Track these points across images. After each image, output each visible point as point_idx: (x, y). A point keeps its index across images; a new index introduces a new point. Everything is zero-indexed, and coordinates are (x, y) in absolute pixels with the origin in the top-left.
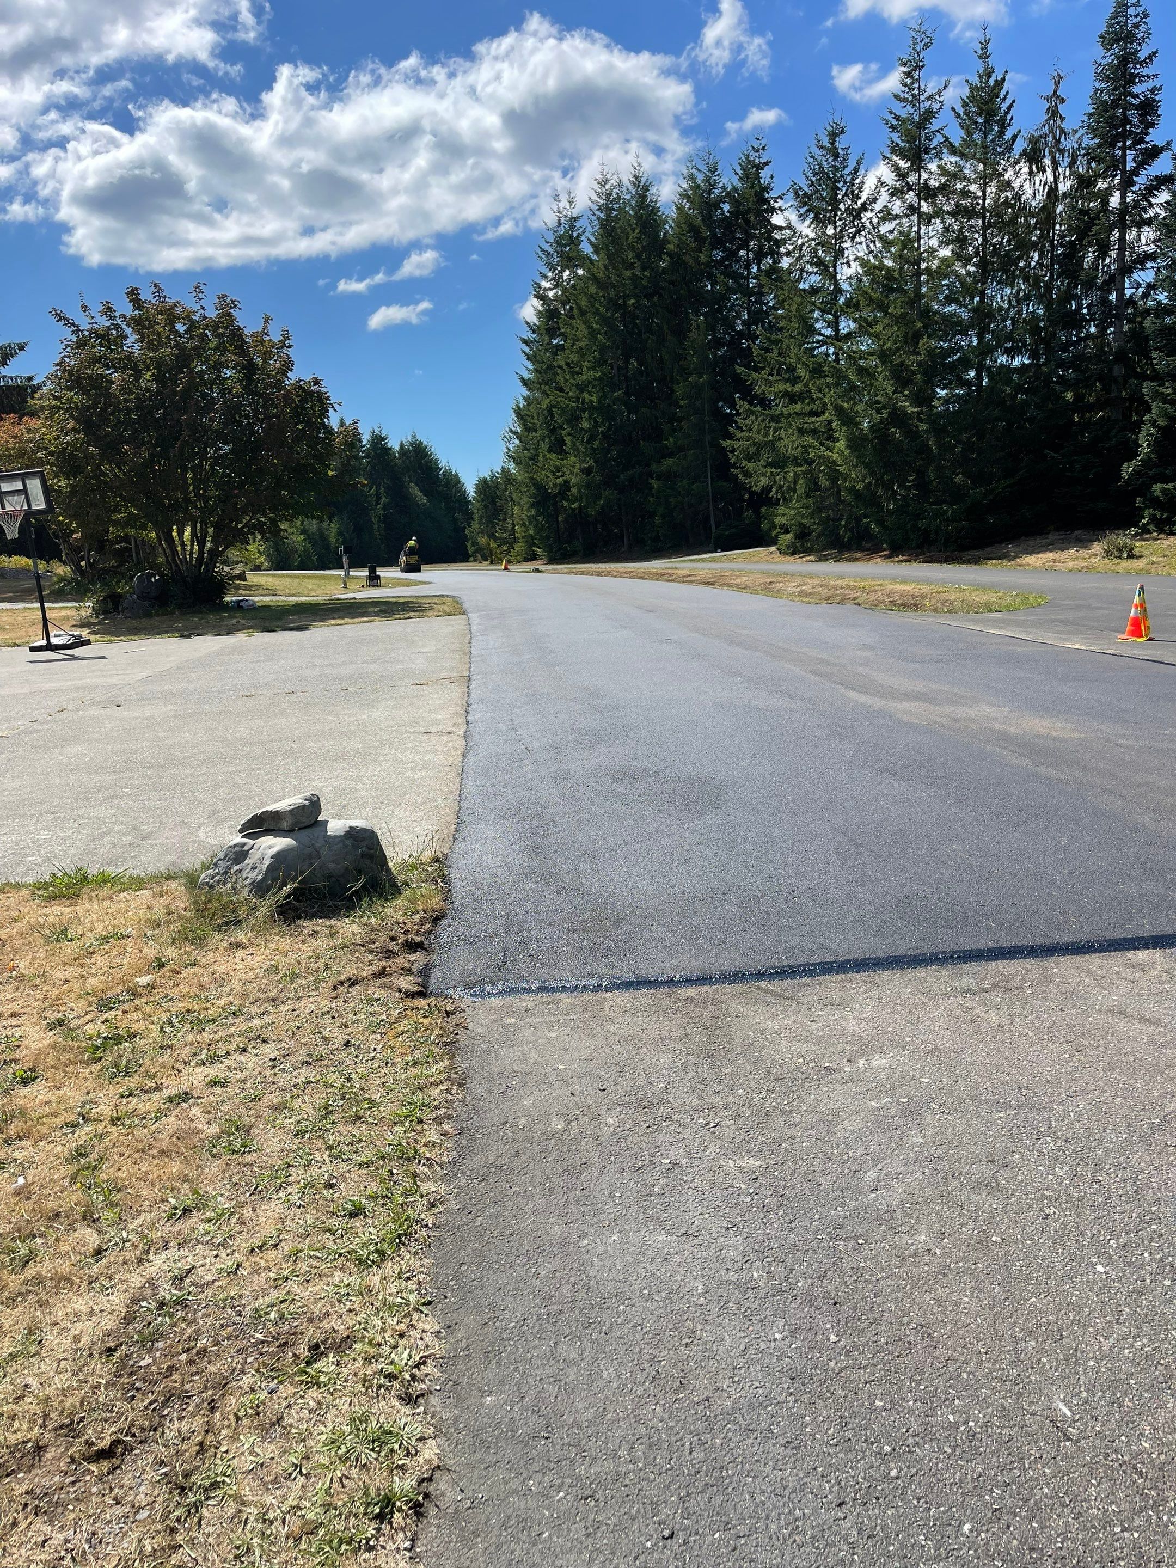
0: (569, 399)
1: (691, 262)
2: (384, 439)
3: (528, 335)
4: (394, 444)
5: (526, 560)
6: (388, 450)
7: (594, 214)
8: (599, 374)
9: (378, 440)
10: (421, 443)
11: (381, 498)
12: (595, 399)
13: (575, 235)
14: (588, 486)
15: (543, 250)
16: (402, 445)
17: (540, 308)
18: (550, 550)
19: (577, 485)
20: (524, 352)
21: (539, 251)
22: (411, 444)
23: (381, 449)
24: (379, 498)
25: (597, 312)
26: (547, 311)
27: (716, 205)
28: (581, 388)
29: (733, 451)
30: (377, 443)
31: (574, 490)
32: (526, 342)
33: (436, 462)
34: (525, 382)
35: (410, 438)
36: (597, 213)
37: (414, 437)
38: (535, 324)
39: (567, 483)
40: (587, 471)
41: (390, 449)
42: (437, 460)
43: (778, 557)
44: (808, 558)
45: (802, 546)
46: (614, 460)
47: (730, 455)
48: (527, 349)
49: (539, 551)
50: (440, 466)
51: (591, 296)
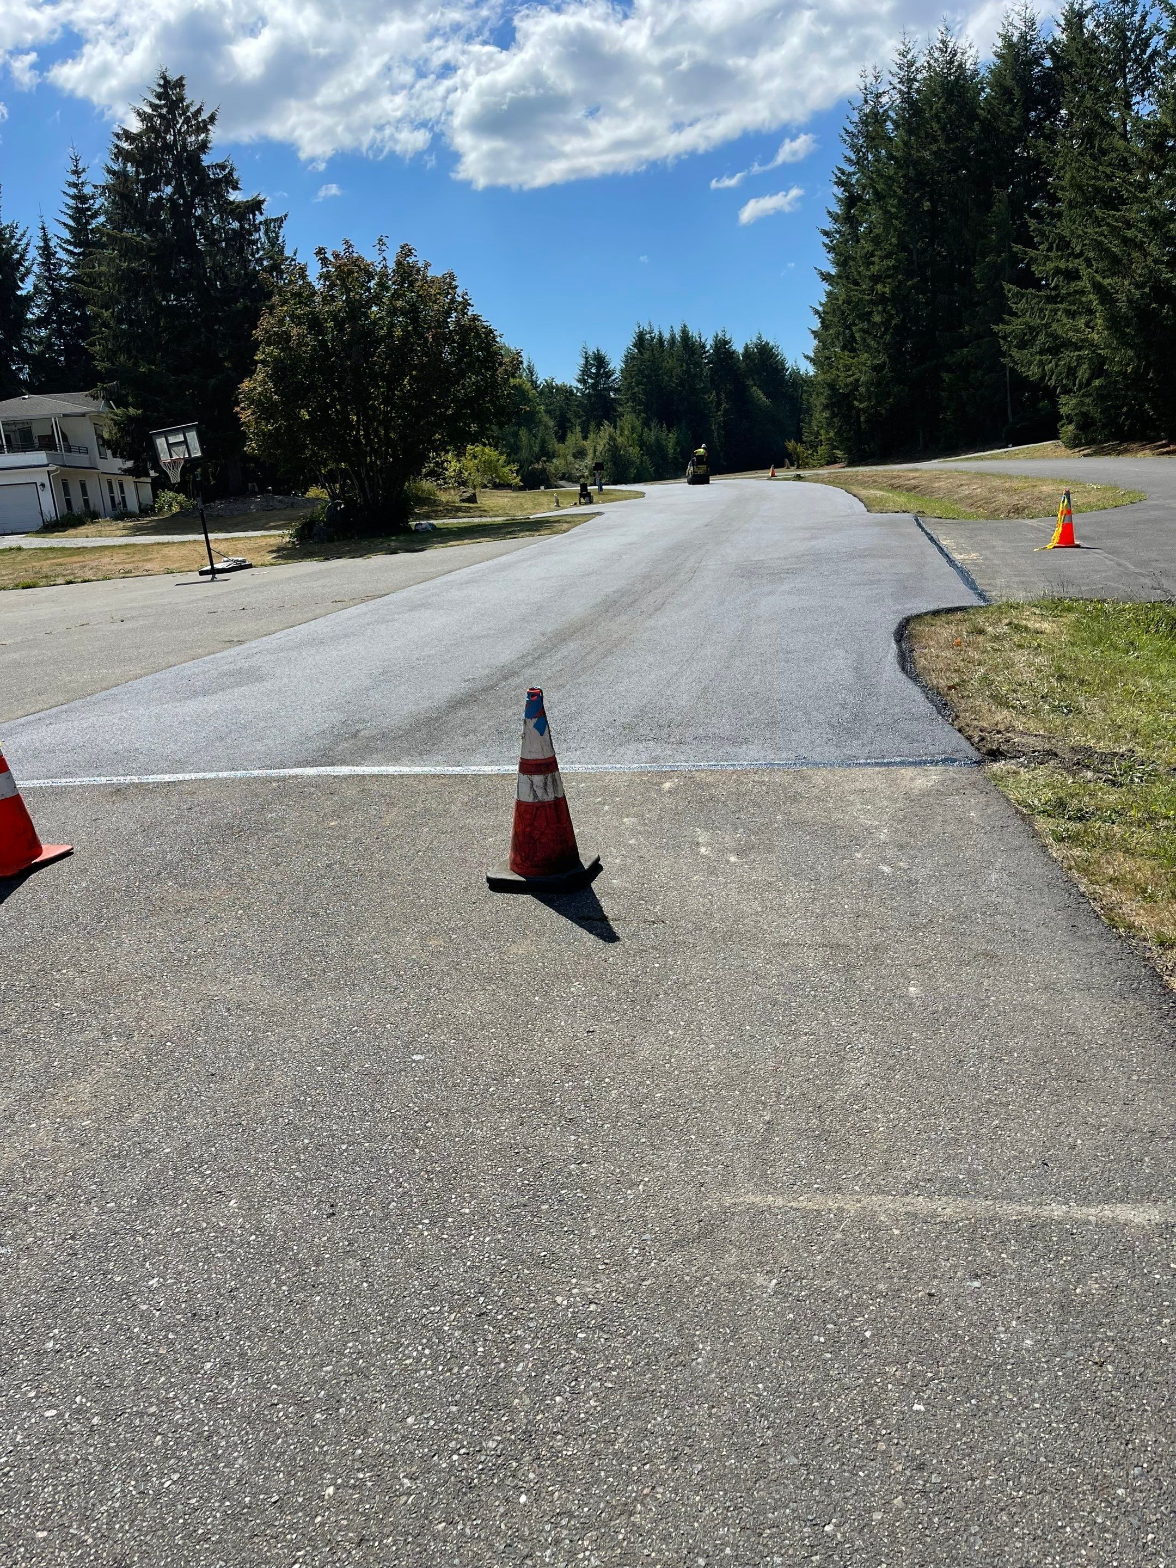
0: (862, 292)
1: (1003, 128)
2: (726, 343)
3: (830, 226)
4: (738, 347)
5: (829, 463)
6: (731, 354)
7: (894, 88)
8: (893, 262)
9: (722, 345)
10: (767, 344)
11: (721, 405)
12: (887, 290)
13: (881, 111)
14: (878, 384)
15: (847, 132)
16: (746, 348)
17: (841, 196)
18: (848, 451)
19: (868, 384)
20: (825, 245)
21: (843, 133)
22: (756, 346)
23: (724, 353)
24: (719, 404)
25: (895, 195)
26: (847, 198)
27: (1036, 60)
28: (876, 279)
29: (1004, 338)
30: (720, 348)
31: (862, 389)
32: (826, 233)
33: (782, 363)
34: (826, 277)
35: (754, 340)
36: (899, 86)
37: (760, 338)
38: (837, 214)
39: (857, 381)
40: (877, 369)
41: (734, 352)
42: (784, 360)
43: (1063, 451)
44: (1086, 452)
45: (1086, 438)
46: (910, 354)
47: (1002, 342)
48: (827, 241)
49: (839, 453)
50: (787, 366)
51: (890, 178)
